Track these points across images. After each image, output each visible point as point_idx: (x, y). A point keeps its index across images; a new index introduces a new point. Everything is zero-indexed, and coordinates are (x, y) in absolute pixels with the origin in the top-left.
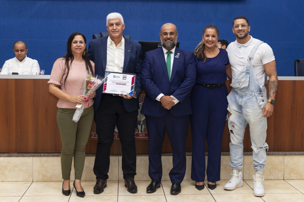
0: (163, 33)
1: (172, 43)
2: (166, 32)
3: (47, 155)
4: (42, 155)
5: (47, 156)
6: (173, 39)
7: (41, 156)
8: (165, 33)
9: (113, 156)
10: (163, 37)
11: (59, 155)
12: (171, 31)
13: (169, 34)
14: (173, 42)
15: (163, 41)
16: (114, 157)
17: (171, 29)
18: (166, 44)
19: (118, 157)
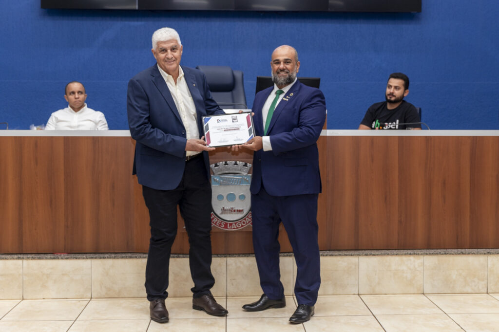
0: (274, 61)
1: (287, 77)
2: (278, 60)
3: (113, 255)
4: (106, 255)
5: (114, 258)
6: (289, 71)
7: (104, 258)
8: (276, 62)
9: (218, 257)
10: (273, 67)
11: (133, 256)
12: (286, 58)
13: (282, 63)
14: (290, 76)
15: (273, 73)
16: (218, 259)
17: (286, 55)
18: (278, 79)
19: (225, 259)
